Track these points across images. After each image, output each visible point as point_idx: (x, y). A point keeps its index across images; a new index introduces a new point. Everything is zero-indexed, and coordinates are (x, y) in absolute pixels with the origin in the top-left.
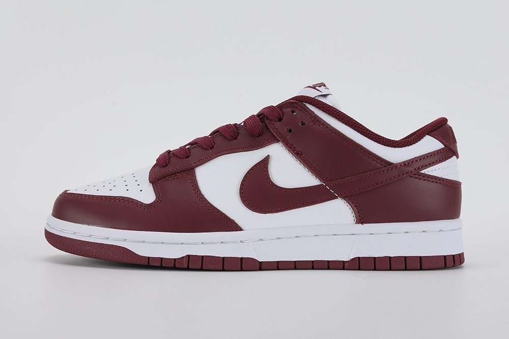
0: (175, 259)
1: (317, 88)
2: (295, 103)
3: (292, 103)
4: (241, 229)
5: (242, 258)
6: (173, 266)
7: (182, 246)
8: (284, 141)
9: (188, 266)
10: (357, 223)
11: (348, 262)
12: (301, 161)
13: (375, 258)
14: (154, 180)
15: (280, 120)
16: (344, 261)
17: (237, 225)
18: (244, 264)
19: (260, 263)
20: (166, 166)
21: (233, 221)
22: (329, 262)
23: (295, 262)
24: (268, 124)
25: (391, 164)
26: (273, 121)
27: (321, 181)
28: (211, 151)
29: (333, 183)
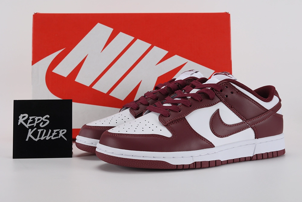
0: (189, 165)
2: (226, 82)
4: (214, 147)
5: (216, 161)
7: (191, 157)
8: (224, 102)
9: (195, 167)
10: (255, 138)
11: (253, 157)
12: (233, 110)
13: (262, 154)
14: (166, 124)
15: (221, 91)
16: (251, 157)
17: (213, 145)
18: (216, 164)
19: (222, 161)
20: (169, 116)
21: (211, 143)
22: (245, 158)
23: (233, 159)
24: (216, 93)
25: (268, 110)
26: (218, 91)
27: (242, 120)
28: (190, 107)
29: (248, 121)
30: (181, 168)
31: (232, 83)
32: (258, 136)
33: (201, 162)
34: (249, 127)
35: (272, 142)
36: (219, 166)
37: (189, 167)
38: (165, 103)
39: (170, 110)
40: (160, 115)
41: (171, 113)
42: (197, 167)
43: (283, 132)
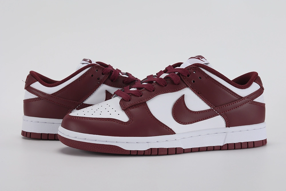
0: (144, 151)
1: (200, 59)
2: (195, 67)
3: (193, 67)
4: (175, 133)
5: (176, 148)
6: (143, 154)
7: (147, 143)
8: (191, 87)
9: (151, 153)
10: (226, 127)
11: (223, 146)
12: (200, 97)
13: (234, 143)
14: (125, 108)
15: (188, 76)
16: (220, 146)
17: (173, 131)
18: (177, 151)
19: (184, 149)
20: (130, 100)
21: (171, 129)
22: (214, 146)
23: (199, 148)
24: (182, 78)
25: (242, 97)
26: (185, 76)
27: (211, 107)
28: (153, 92)
29: (217, 108)
30: (135, 154)
31: (201, 69)
32: (229, 124)
33: (158, 149)
34: (218, 115)
35: (247, 131)
36: (180, 153)
37: (144, 154)
38: (132, 88)
39: (132, 94)
40: (122, 99)
41: (133, 97)
42: (153, 154)
43: (265, 121)
